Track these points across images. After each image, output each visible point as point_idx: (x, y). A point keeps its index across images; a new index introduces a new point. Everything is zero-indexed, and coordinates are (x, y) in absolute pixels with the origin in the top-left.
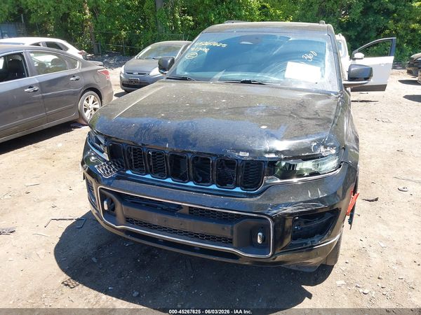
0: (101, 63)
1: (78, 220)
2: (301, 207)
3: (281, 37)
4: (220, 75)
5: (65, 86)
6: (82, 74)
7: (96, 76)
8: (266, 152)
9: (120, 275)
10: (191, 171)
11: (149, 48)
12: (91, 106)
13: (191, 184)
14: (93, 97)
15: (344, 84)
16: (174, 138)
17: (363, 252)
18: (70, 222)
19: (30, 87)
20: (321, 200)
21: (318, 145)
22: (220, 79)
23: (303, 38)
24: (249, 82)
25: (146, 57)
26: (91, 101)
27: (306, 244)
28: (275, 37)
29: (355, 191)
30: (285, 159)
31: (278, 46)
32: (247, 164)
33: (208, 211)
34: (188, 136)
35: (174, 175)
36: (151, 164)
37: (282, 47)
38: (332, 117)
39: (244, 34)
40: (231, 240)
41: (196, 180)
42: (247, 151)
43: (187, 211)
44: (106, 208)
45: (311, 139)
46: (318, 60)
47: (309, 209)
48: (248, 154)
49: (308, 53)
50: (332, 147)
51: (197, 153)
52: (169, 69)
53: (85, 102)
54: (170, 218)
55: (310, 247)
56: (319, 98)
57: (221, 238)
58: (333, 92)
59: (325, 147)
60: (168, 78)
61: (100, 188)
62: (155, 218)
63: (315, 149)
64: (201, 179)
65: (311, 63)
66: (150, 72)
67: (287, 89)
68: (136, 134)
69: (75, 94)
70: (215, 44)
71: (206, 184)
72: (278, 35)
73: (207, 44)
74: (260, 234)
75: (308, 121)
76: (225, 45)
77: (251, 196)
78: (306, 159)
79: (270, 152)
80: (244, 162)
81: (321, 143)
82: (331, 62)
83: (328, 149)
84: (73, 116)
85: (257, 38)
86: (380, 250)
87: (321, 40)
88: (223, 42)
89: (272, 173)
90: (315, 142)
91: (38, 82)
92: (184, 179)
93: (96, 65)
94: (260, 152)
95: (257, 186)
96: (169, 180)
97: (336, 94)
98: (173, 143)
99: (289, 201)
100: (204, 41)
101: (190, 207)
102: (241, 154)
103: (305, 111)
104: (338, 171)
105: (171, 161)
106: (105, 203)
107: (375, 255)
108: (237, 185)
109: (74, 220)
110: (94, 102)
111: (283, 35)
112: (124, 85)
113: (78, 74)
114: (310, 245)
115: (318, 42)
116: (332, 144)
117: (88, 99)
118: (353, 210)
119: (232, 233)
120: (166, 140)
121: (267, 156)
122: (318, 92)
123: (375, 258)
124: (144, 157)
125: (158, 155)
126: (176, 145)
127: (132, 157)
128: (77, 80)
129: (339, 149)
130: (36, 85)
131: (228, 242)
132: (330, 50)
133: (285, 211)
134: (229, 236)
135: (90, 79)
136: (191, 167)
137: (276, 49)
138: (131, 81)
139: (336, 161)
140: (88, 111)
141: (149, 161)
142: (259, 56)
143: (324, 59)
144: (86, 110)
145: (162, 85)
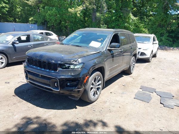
2: (66, 77)
13: (43, 69)
16: (39, 56)
19: (30, 45)
20: (73, 76)
21: (74, 61)
22: (71, 45)
24: (78, 46)
27: (70, 89)
32: (54, 64)
42: (54, 60)
43: (41, 76)
51: (43, 60)
54: (37, 78)
63: (72, 62)
74: (56, 83)
76: (78, 35)
77: (55, 73)
89: (60, 67)
91: (33, 44)
92: (41, 68)
95: (57, 70)
96: (39, 68)
98: (39, 58)
104: (80, 69)
108: (52, 70)
109: (26, 83)
113: (48, 43)
114: (72, 89)
119: (50, 83)
121: (58, 62)
130: (32, 45)
131: (49, 85)
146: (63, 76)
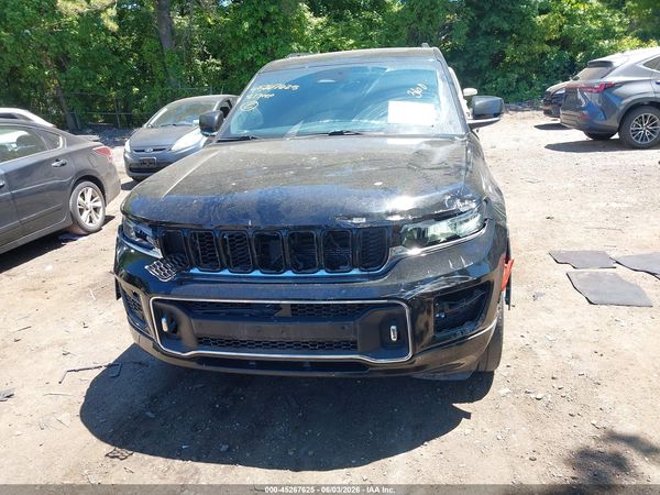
0: (96, 137)
1: (110, 366)
2: (442, 283)
3: (374, 69)
4: (296, 129)
5: (47, 176)
6: (70, 155)
7: (92, 158)
8: (389, 214)
9: (195, 428)
10: (288, 255)
11: (164, 110)
12: (90, 204)
13: (289, 273)
14: (90, 189)
15: (470, 125)
16: (259, 212)
17: (527, 350)
18: (98, 372)
20: (468, 272)
21: (454, 198)
22: (299, 134)
23: (404, 68)
24: (341, 133)
25: (162, 123)
26: (88, 196)
27: (455, 335)
28: (365, 69)
29: (507, 259)
30: (414, 221)
31: (373, 81)
32: (364, 233)
33: (319, 306)
34: (277, 206)
35: (264, 265)
36: (229, 253)
37: (377, 82)
38: (464, 165)
39: (322, 69)
40: (355, 342)
41: (295, 268)
42: (363, 216)
43: (288, 313)
44: (165, 329)
45: (443, 192)
46: (430, 94)
47: (453, 284)
48: (364, 220)
49: (415, 86)
50: (471, 199)
51: (294, 227)
52: (217, 128)
53: (80, 199)
54: (265, 325)
55: (460, 339)
56: (440, 144)
57: (339, 343)
58: (458, 136)
59: (462, 201)
60: (219, 141)
61: (154, 300)
62: (243, 330)
63: (451, 205)
64: (301, 265)
65: (420, 100)
66: (172, 145)
67: (394, 137)
68: (202, 213)
69: (60, 187)
70: (281, 87)
71: (310, 271)
72: (370, 66)
73: (269, 88)
74: (393, 327)
75: (433, 172)
76: (296, 87)
77: (376, 277)
78: (440, 218)
79: (393, 214)
80: (361, 232)
81: (456, 196)
82: (448, 97)
83: (466, 203)
84: (63, 222)
85: (340, 72)
86: (549, 344)
87: (429, 68)
88: (293, 83)
89: (398, 242)
90: (448, 194)
91: (3, 173)
92: (278, 268)
93: (90, 141)
94: (379, 215)
95: (381, 263)
96: (257, 273)
97: (462, 137)
98: (259, 218)
99: (427, 277)
100: (265, 84)
101: (292, 305)
102: (355, 221)
103: (426, 161)
104: (483, 231)
105: (257, 246)
106: (164, 321)
107: (544, 352)
108: (354, 267)
109: (104, 368)
110: (92, 198)
111: (376, 65)
112: (131, 169)
113: (63, 156)
114: (460, 336)
115: (425, 71)
116: (470, 195)
117: (83, 195)
118: (509, 284)
119: (355, 332)
120: (246, 216)
121: (390, 218)
122: (437, 136)
123: (545, 356)
124: (217, 245)
125: (237, 239)
126: (263, 220)
127: (199, 248)
128: (63, 165)
129: (479, 202)
130: (1, 177)
131: (350, 346)
132: (443, 80)
133: (422, 291)
134: (352, 337)
135: (83, 163)
136: (287, 249)
137: (370, 86)
138: (143, 162)
139: (477, 218)
140: (86, 213)
141: (225, 249)
142: (348, 97)
143: (437, 93)
144: (81, 211)
145: (216, 150)
146: (424, 282)
